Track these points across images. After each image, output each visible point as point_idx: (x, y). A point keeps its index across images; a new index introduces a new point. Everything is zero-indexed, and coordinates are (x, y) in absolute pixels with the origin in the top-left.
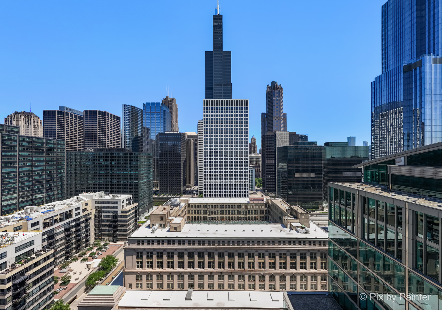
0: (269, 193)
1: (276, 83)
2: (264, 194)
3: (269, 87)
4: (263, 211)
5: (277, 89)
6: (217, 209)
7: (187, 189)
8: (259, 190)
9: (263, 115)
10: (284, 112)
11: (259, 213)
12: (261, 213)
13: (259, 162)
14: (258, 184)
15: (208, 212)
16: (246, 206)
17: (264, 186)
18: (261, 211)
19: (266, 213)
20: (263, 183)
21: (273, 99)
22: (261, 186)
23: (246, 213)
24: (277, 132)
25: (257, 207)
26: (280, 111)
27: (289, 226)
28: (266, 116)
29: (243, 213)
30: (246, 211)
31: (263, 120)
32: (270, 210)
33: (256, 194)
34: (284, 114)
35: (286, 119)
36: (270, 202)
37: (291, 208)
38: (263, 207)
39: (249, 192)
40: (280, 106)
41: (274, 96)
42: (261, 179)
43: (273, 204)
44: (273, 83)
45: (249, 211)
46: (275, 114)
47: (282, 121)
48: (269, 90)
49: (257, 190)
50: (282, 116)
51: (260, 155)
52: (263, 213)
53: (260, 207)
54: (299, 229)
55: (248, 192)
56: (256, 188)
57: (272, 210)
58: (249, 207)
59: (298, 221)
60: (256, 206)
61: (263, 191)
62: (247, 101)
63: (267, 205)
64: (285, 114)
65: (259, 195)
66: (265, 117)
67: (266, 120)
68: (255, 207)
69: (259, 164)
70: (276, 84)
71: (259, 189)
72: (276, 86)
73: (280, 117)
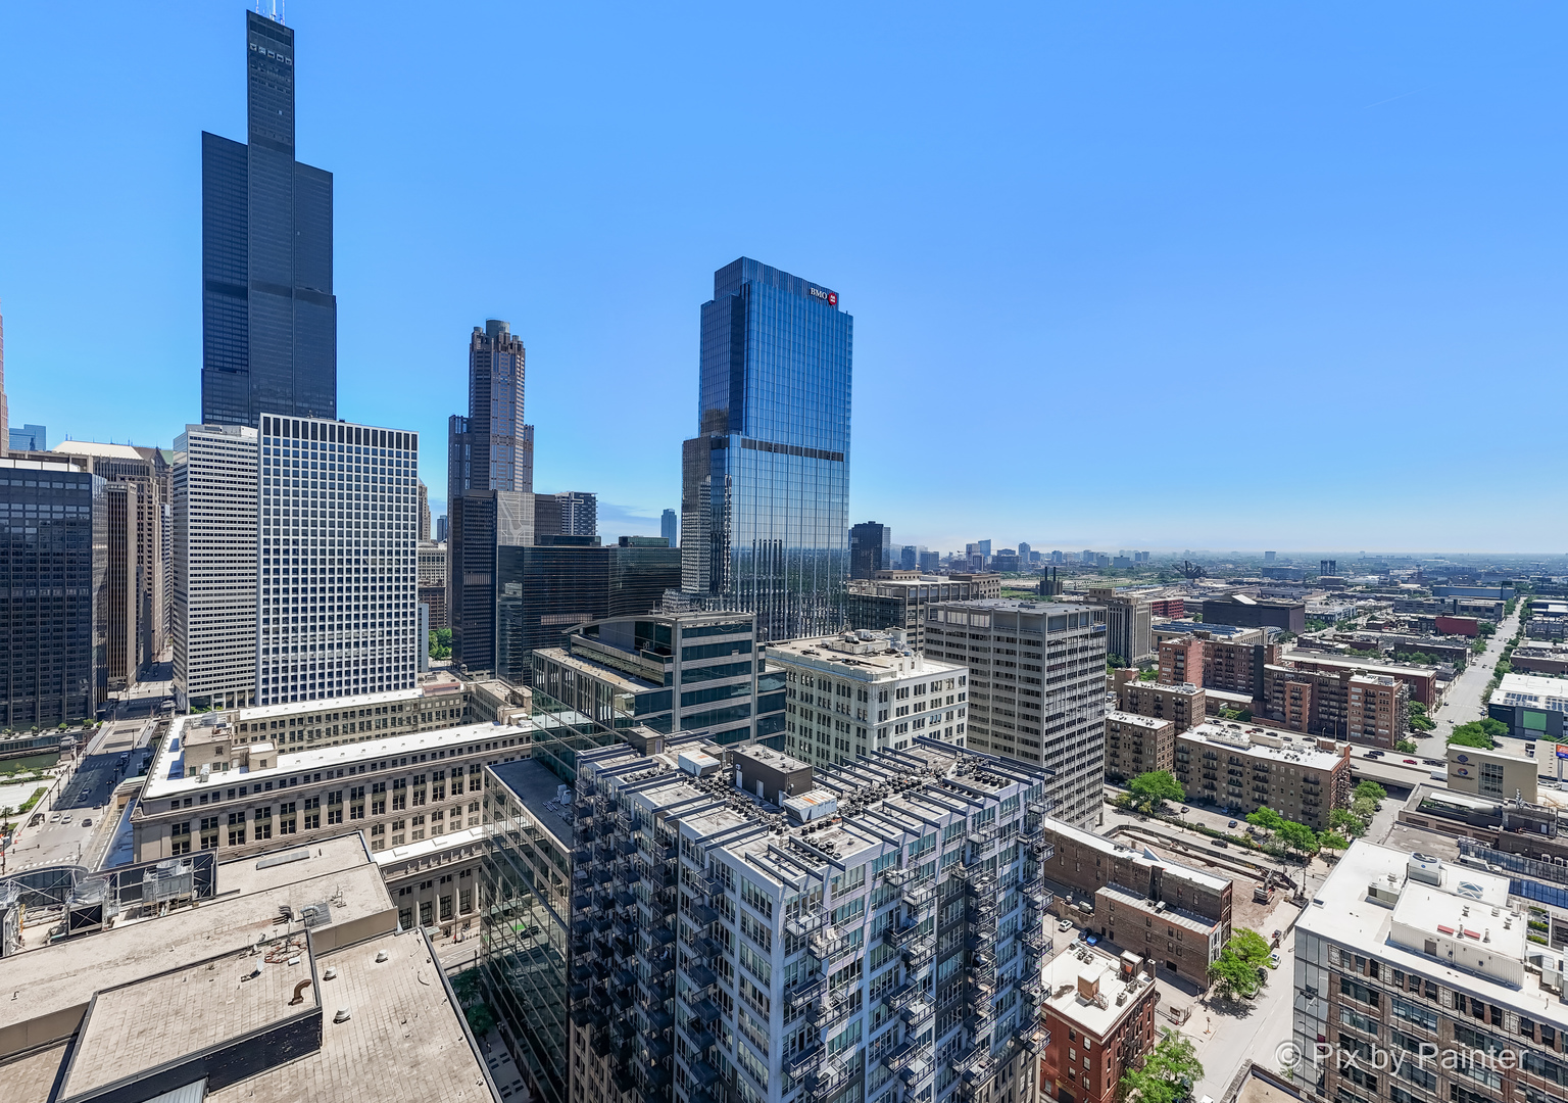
0: (474, 674)
1: (503, 329)
2: (458, 677)
3: (479, 337)
4: (458, 710)
5: (505, 349)
6: (336, 723)
7: (112, 695)
8: (441, 669)
9: (458, 423)
10: (527, 421)
11: (448, 716)
12: (452, 716)
13: (443, 575)
14: (435, 650)
15: (305, 733)
16: (415, 705)
17: (456, 654)
18: (452, 711)
19: (465, 714)
20: (453, 645)
21: (493, 377)
22: (447, 654)
23: (416, 721)
24: (501, 494)
25: (444, 703)
26: (513, 420)
27: (506, 721)
28: (468, 428)
29: (409, 722)
30: (415, 717)
31: (456, 440)
32: (474, 706)
33: (435, 678)
34: (526, 428)
35: (531, 444)
36: (473, 689)
37: (514, 692)
38: (458, 702)
39: (417, 676)
40: (513, 403)
41: (497, 369)
42: (448, 631)
43: (480, 692)
44: (494, 326)
45: (423, 715)
46: (496, 427)
47: (519, 449)
48: (478, 347)
49: (432, 669)
50: (519, 436)
51: (442, 547)
52: (458, 715)
53: (451, 702)
54: (521, 722)
55: (412, 676)
56: (432, 663)
57: (478, 704)
58: (423, 706)
59: (523, 710)
60: (440, 701)
61: (453, 669)
62: (415, 437)
63: (467, 697)
64: (529, 430)
65: (444, 679)
66: (465, 430)
67: (466, 439)
68: (438, 704)
69: (440, 581)
70: (501, 334)
71: (439, 664)
72: (501, 340)
73: (512, 439)
